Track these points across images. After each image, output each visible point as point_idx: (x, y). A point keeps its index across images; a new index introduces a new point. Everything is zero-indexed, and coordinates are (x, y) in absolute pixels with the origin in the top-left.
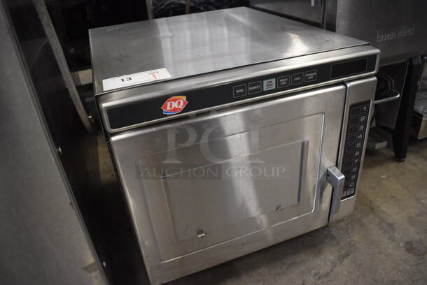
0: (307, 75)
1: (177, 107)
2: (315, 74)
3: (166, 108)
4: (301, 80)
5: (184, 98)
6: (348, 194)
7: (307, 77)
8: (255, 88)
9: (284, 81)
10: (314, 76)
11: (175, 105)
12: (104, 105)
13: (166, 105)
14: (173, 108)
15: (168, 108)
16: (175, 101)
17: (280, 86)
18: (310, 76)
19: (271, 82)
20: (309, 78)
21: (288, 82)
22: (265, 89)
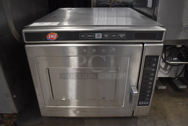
0: (120, 35)
1: (53, 37)
2: (124, 35)
3: (48, 37)
4: (116, 37)
5: (57, 34)
6: (145, 104)
7: (120, 36)
8: (91, 36)
9: (106, 36)
10: (124, 36)
11: (52, 36)
12: (24, 31)
13: (48, 36)
14: (51, 37)
15: (49, 37)
16: (52, 34)
17: (104, 37)
18: (122, 36)
19: (99, 35)
20: (121, 37)
21: (108, 36)
22: (96, 38)
